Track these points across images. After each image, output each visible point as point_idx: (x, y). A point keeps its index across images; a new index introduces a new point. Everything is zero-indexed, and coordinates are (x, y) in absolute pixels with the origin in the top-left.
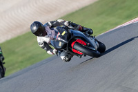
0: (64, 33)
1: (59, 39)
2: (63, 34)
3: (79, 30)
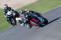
1: (25, 19)
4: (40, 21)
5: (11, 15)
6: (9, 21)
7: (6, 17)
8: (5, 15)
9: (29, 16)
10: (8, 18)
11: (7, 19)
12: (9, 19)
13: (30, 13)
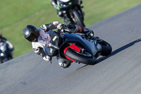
5: (70, 4)
6: (65, 18)
7: (58, 8)
8: (56, 3)
9: (60, 38)
10: (62, 9)
11: (60, 13)
12: (64, 12)
13: (64, 31)
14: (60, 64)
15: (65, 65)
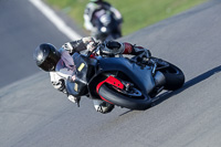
0: (83, 65)
1: (74, 78)
2: (80, 69)
3: (126, 52)
4: (137, 84)
13: (101, 53)
14: (97, 107)
15: (104, 109)
